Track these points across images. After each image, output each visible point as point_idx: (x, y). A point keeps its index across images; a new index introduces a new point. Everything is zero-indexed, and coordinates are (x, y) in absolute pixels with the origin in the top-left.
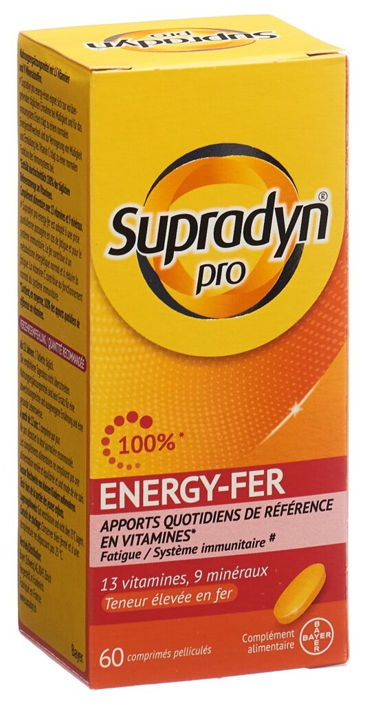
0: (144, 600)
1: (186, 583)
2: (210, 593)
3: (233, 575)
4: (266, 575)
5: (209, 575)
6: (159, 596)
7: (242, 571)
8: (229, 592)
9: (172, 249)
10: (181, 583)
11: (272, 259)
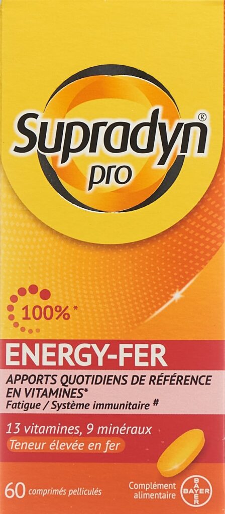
0: (43, 444)
1: (79, 434)
2: (100, 444)
3: (121, 430)
4: (150, 433)
5: (100, 428)
6: (56, 442)
7: (128, 428)
8: (117, 444)
9: (67, 151)
10: (75, 433)
11: (155, 166)
